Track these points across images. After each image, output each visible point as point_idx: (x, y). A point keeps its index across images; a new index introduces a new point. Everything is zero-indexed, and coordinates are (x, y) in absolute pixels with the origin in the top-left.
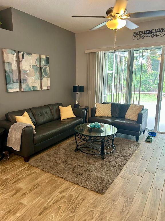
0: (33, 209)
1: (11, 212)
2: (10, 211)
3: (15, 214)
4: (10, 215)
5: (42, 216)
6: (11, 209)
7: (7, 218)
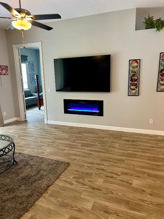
0: (97, 196)
1: (107, 210)
2: (105, 212)
3: (107, 207)
4: (111, 210)
5: (101, 189)
6: (103, 212)
7: (114, 210)
